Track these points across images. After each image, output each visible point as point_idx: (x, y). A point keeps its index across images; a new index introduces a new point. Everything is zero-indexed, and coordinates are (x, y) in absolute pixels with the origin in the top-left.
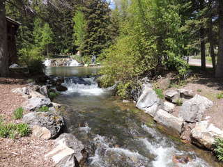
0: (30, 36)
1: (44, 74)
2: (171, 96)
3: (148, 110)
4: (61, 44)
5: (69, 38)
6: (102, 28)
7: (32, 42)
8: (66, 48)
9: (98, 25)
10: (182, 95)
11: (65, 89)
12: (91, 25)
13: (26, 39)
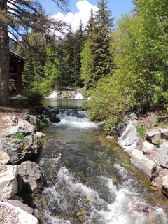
0: (42, 71)
2: (150, 135)
3: (128, 149)
4: (70, 78)
5: (78, 72)
7: (43, 76)
8: (74, 82)
9: (104, 59)
10: (162, 135)
11: (58, 120)
12: (97, 59)
13: (38, 73)
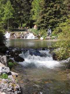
1: (4, 45)
4: (20, 19)
5: (27, 13)
6: (59, 3)
11: (22, 60)
